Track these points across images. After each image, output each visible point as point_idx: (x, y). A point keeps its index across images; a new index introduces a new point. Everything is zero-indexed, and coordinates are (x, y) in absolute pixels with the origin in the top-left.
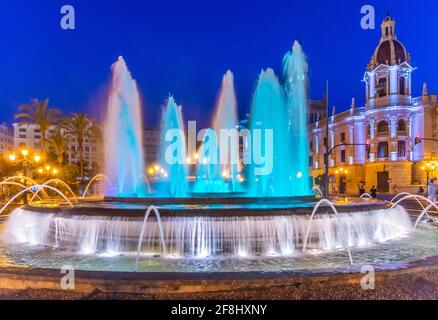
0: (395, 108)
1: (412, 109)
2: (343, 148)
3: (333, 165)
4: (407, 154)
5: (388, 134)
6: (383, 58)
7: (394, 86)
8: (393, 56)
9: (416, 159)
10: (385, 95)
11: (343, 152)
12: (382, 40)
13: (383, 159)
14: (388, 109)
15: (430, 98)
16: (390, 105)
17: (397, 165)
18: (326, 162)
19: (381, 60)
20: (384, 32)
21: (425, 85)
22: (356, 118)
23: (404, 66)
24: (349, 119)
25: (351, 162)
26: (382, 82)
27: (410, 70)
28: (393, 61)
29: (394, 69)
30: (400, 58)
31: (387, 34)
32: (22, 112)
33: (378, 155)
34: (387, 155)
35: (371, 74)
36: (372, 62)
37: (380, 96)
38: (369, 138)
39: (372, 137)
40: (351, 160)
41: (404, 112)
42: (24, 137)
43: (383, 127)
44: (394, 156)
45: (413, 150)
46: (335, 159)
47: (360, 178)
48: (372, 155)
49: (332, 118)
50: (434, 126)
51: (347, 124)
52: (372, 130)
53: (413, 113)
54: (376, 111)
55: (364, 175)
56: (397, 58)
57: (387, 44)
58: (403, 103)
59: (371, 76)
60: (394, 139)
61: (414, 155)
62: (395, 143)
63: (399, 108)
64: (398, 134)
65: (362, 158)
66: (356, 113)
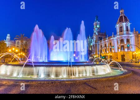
0: (125, 35)
1: (131, 36)
2: (111, 47)
3: (108, 52)
4: (130, 49)
5: (124, 43)
6: (121, 21)
7: (125, 29)
8: (124, 20)
9: (133, 51)
10: (122, 31)
11: (111, 49)
12: (120, 16)
13: (123, 51)
14: (123, 36)
15: (136, 32)
16: (124, 34)
17: (127, 53)
18: (106, 52)
19: (120, 21)
20: (121, 13)
21: (134, 28)
22: (114, 38)
23: (127, 23)
24: (112, 39)
25: (113, 52)
26: (121, 28)
27: (129, 24)
28: (124, 21)
29: (124, 24)
30: (126, 21)
31: (122, 14)
32: (17, 37)
33: (121, 50)
34: (124, 50)
35: (118, 25)
36: (118, 22)
37: (121, 32)
38: (118, 44)
39: (119, 44)
40: (113, 51)
41: (128, 36)
42: (18, 44)
43: (122, 41)
44: (126, 50)
45: (132, 48)
46: (108, 51)
47: (116, 57)
48: (119, 50)
49: (107, 38)
50: (138, 41)
51: (111, 40)
52: (119, 42)
53: (131, 37)
54: (120, 36)
55: (117, 56)
56: (125, 21)
57: (122, 17)
58: (128, 34)
59: (118, 26)
60: (126, 45)
61: (133, 50)
62: (126, 46)
63: (127, 35)
64: (127, 43)
65: (116, 51)
66: (114, 37)
